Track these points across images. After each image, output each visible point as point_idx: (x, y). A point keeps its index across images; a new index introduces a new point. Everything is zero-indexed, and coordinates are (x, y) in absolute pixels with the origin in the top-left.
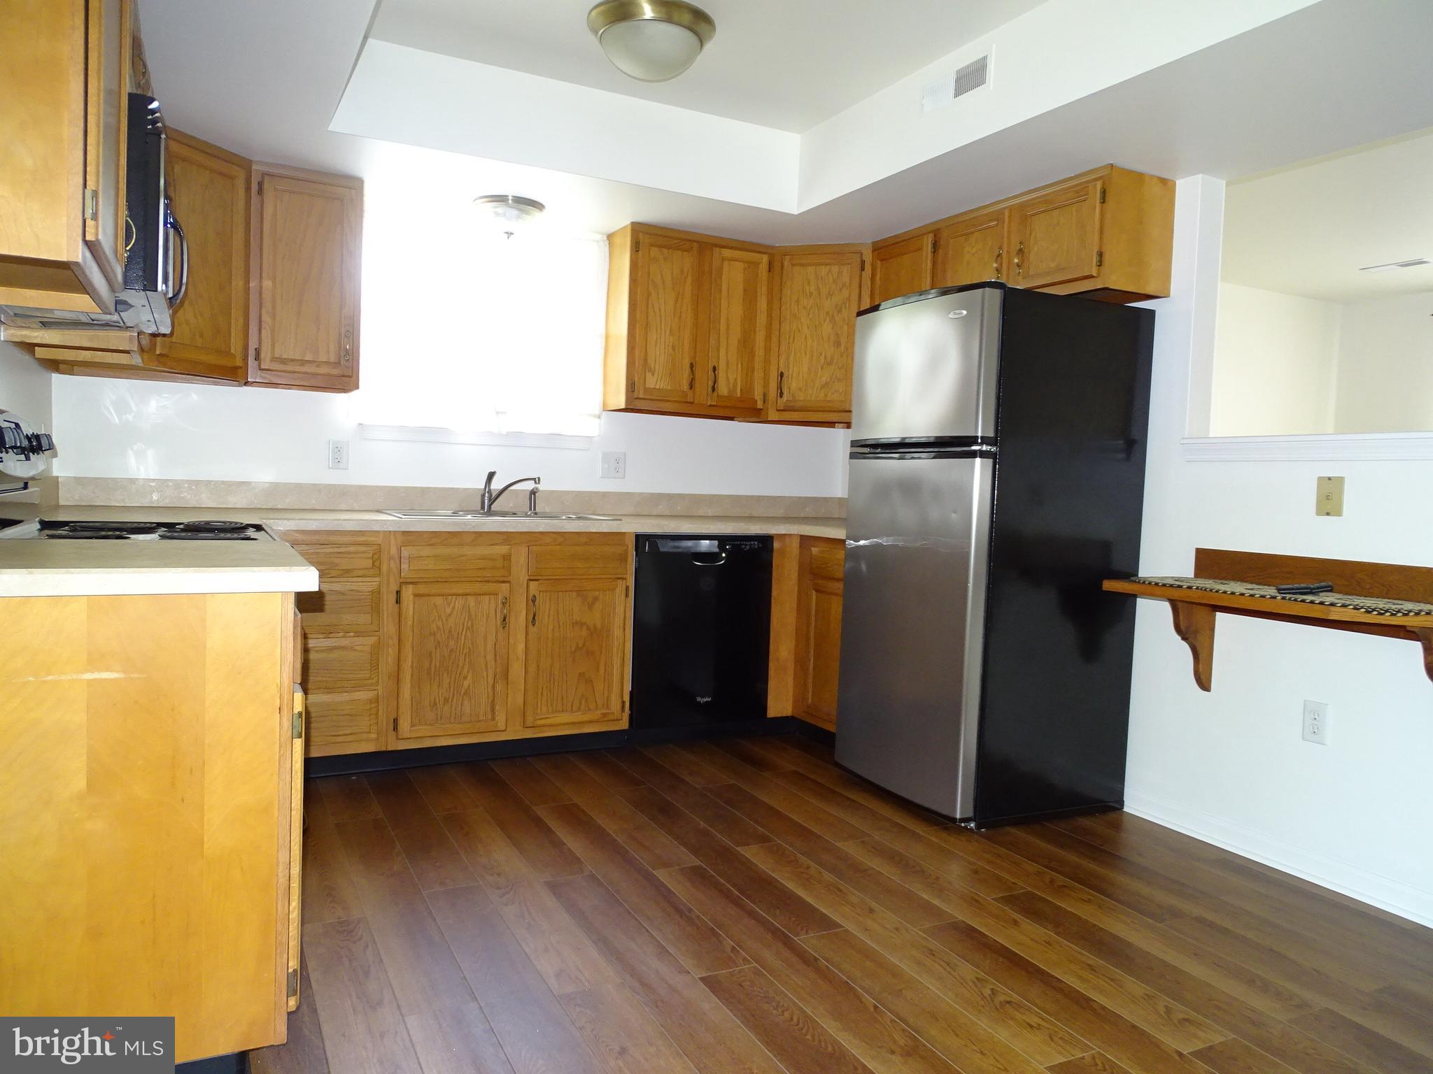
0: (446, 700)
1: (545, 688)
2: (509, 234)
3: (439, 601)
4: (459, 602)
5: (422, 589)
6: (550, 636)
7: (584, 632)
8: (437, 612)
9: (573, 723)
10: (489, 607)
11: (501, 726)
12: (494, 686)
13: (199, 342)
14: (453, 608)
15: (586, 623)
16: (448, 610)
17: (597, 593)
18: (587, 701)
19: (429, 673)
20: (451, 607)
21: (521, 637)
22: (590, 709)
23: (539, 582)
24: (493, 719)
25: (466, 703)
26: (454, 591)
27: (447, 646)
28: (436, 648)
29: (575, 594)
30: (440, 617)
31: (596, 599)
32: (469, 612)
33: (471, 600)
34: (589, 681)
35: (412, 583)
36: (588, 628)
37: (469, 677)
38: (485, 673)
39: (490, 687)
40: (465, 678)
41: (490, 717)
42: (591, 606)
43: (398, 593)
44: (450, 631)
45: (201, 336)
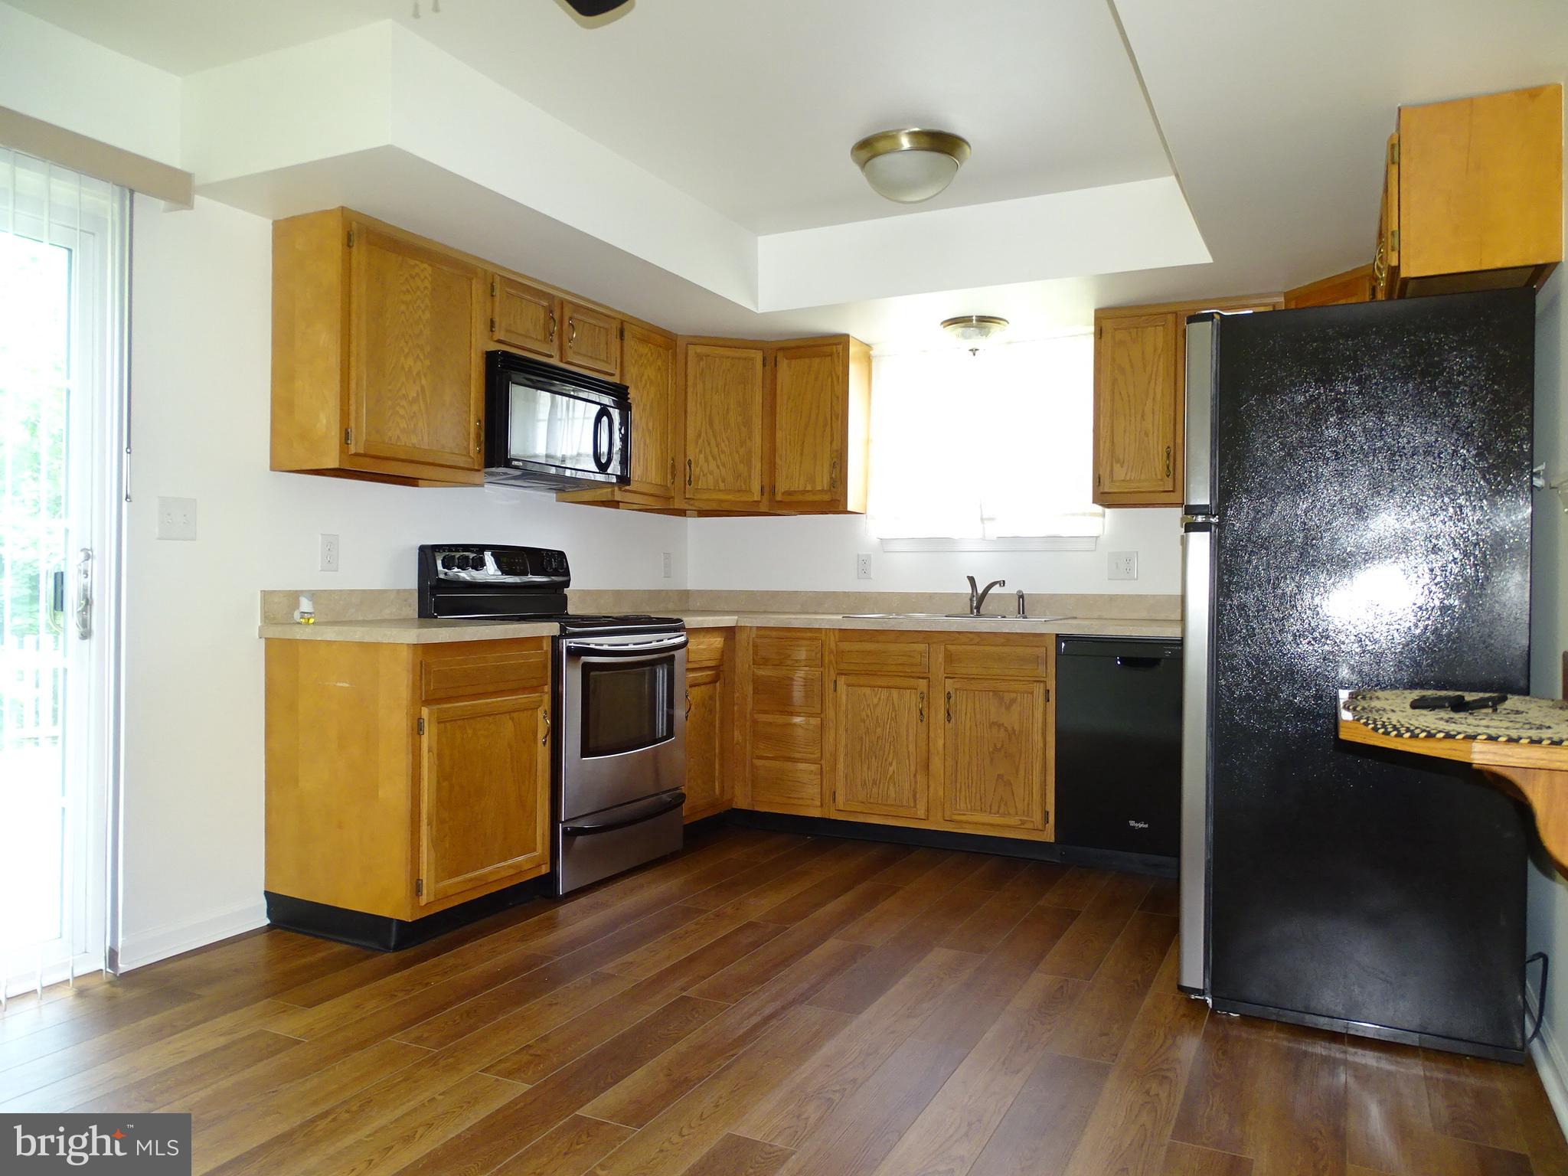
0: (874, 782)
1: (963, 783)
2: (974, 351)
3: (868, 691)
4: (884, 693)
5: (852, 679)
6: (968, 734)
7: (1002, 734)
8: (866, 701)
9: (992, 825)
10: (909, 701)
11: (921, 813)
12: (915, 776)
13: (722, 486)
14: (880, 699)
15: (1003, 724)
16: (876, 701)
17: (1014, 695)
18: (1006, 804)
19: (860, 756)
20: (878, 697)
21: (940, 732)
22: (1009, 814)
23: (954, 680)
24: (915, 806)
25: (891, 788)
26: (879, 683)
27: (875, 733)
28: (865, 734)
29: (991, 693)
30: (868, 705)
31: (1013, 701)
32: (893, 704)
33: (895, 693)
34: (1009, 784)
35: (845, 674)
36: (1006, 730)
37: (894, 763)
38: (907, 761)
39: (912, 776)
40: (891, 764)
41: (912, 805)
42: (1008, 708)
43: (835, 682)
44: (877, 719)
45: (723, 481)
